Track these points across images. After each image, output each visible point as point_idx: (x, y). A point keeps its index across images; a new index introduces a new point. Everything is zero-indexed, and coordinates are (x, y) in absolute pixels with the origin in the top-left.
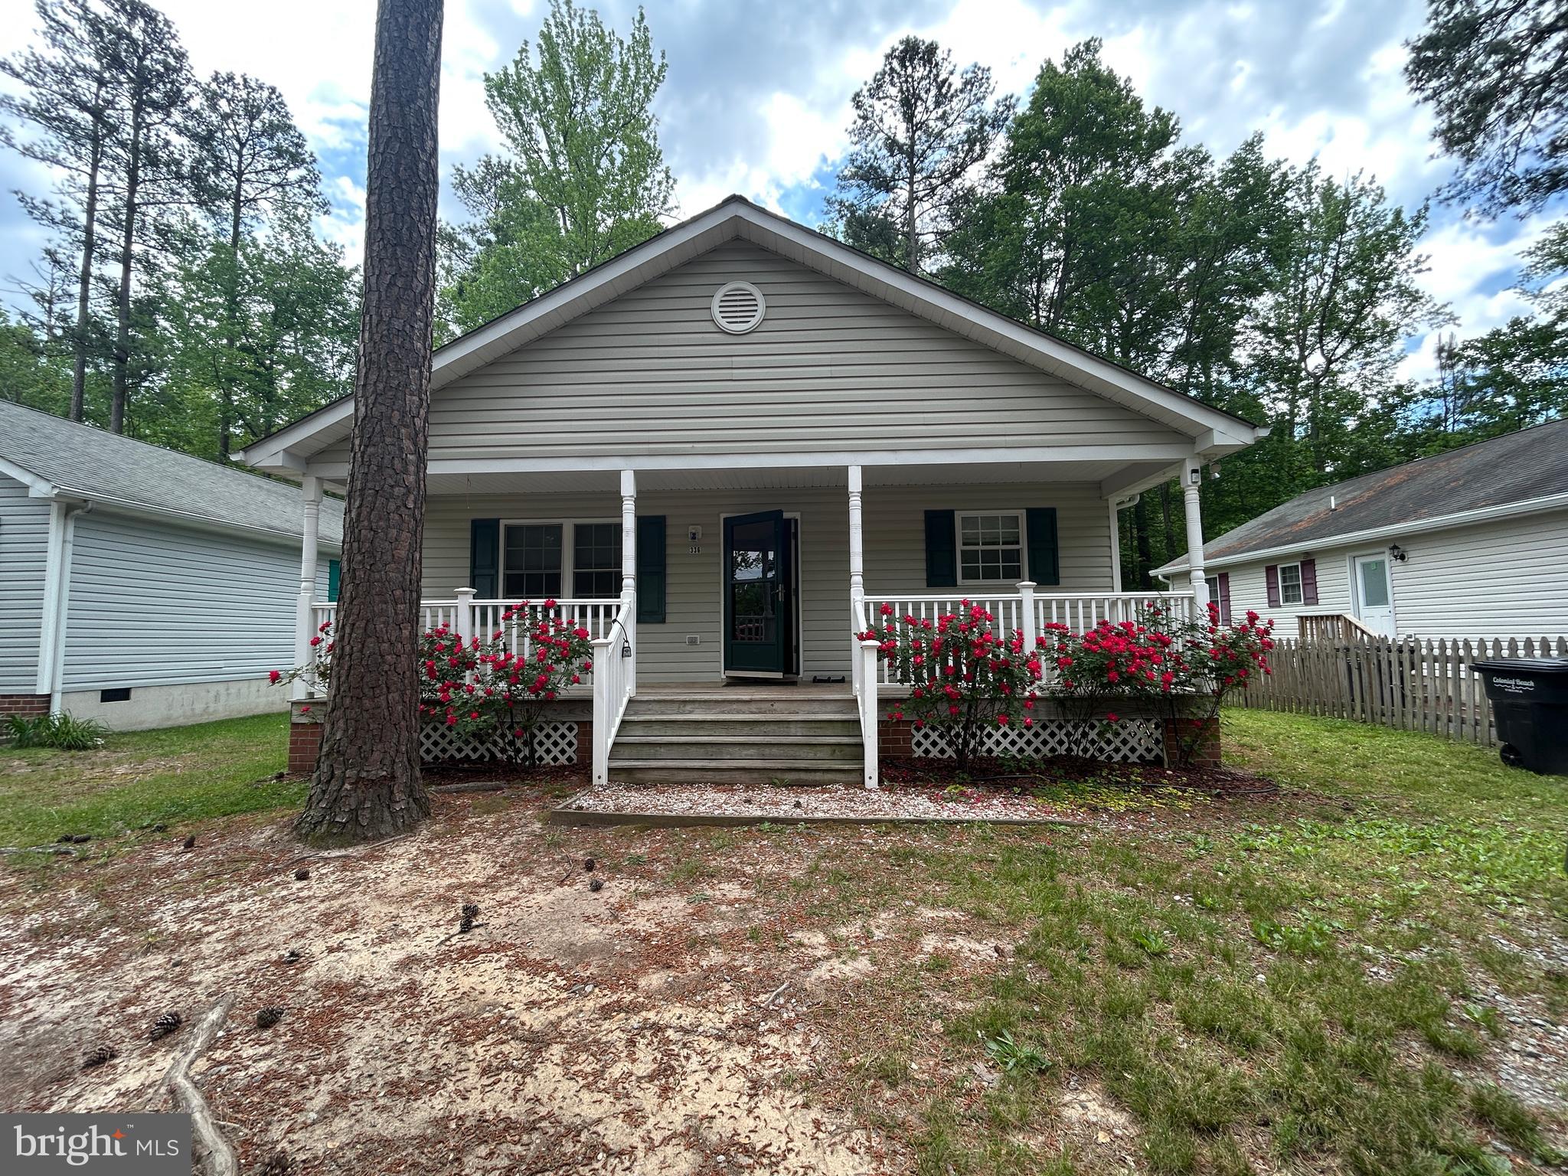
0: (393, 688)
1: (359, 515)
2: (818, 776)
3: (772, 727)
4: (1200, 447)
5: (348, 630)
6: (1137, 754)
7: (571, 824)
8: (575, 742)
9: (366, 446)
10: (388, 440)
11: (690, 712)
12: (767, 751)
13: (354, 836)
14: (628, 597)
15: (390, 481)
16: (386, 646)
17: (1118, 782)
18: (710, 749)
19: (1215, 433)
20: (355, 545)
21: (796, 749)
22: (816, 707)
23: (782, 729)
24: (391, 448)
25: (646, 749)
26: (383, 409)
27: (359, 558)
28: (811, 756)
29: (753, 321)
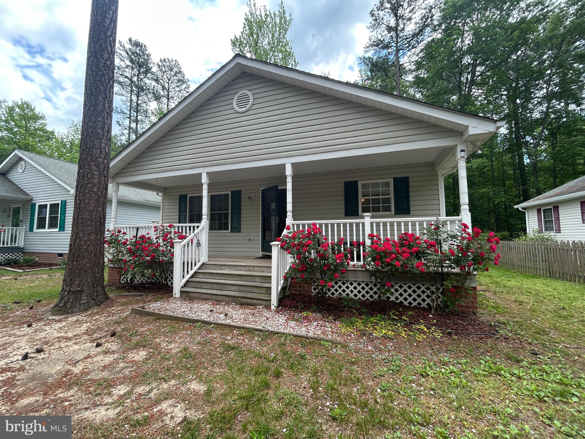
0: (85, 258)
2: (255, 301)
3: (249, 278)
4: (465, 137)
6: (426, 303)
10: (86, 167)
12: (241, 288)
13: (64, 311)
14: (205, 222)
15: (87, 182)
17: (394, 319)
18: (220, 286)
19: (470, 128)
21: (252, 288)
23: (253, 279)
24: (87, 170)
25: (199, 284)
26: (85, 156)
28: (258, 292)
29: (248, 106)
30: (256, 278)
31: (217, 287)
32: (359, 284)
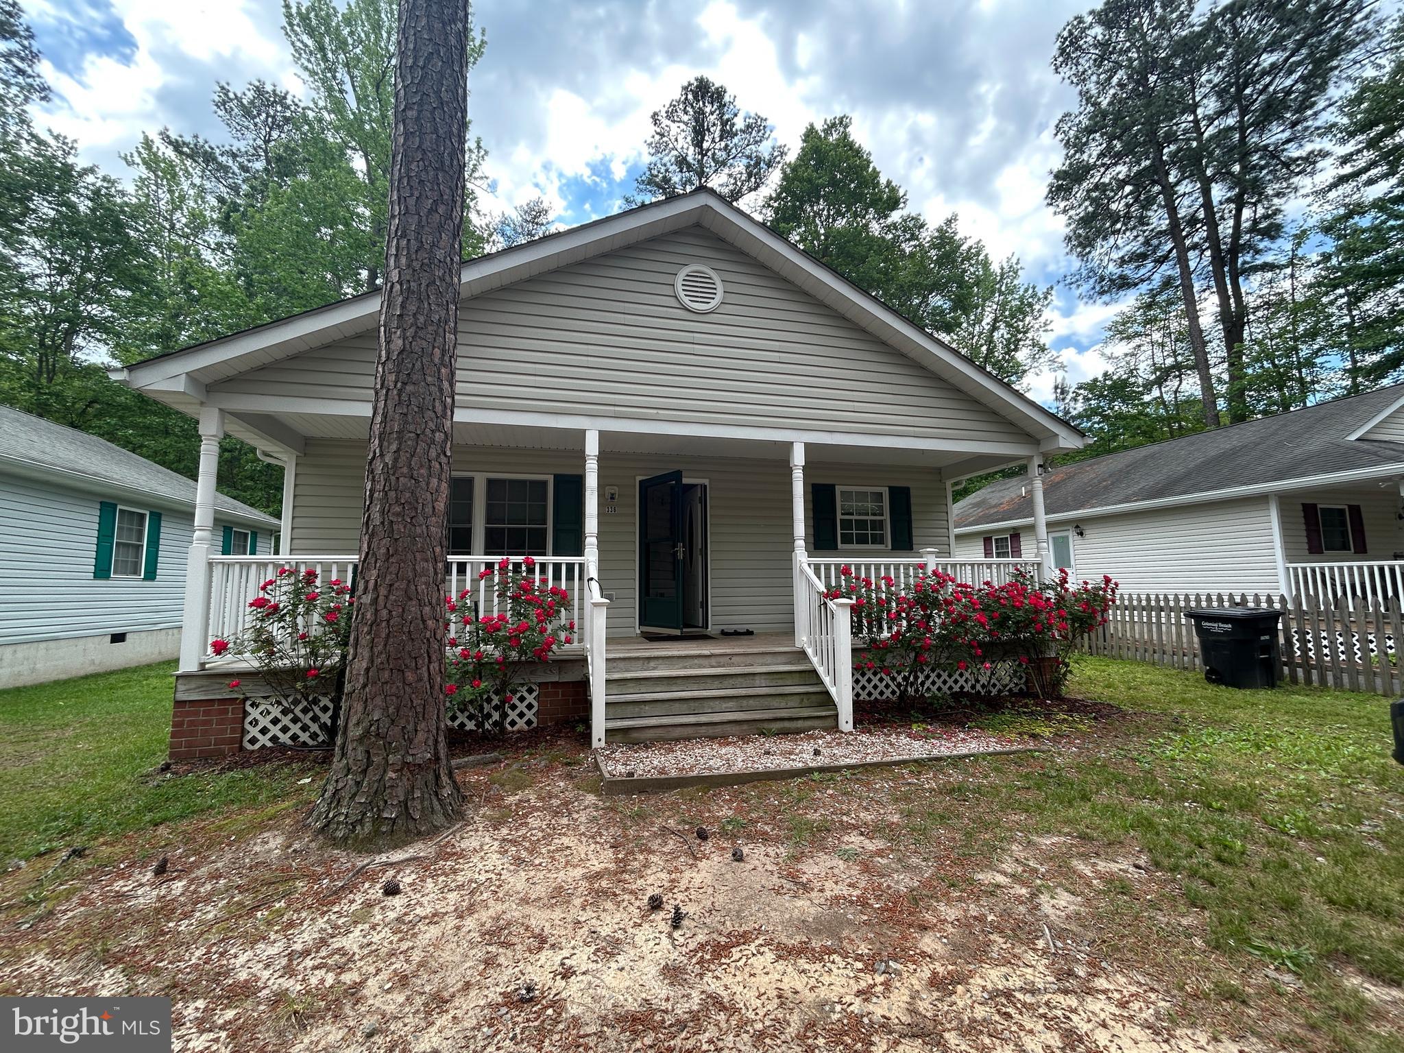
1: (396, 460)
3: (740, 679)
4: (1045, 448)
5: (383, 591)
7: (629, 793)
8: (535, 704)
9: (404, 384)
11: (654, 669)
12: (744, 703)
13: (408, 831)
14: (591, 555)
16: (427, 609)
19: (1060, 438)
20: (392, 494)
21: (769, 699)
22: (769, 659)
23: (749, 681)
25: (630, 708)
26: (424, 344)
27: (398, 509)
28: (783, 705)
29: (713, 303)
30: (757, 677)
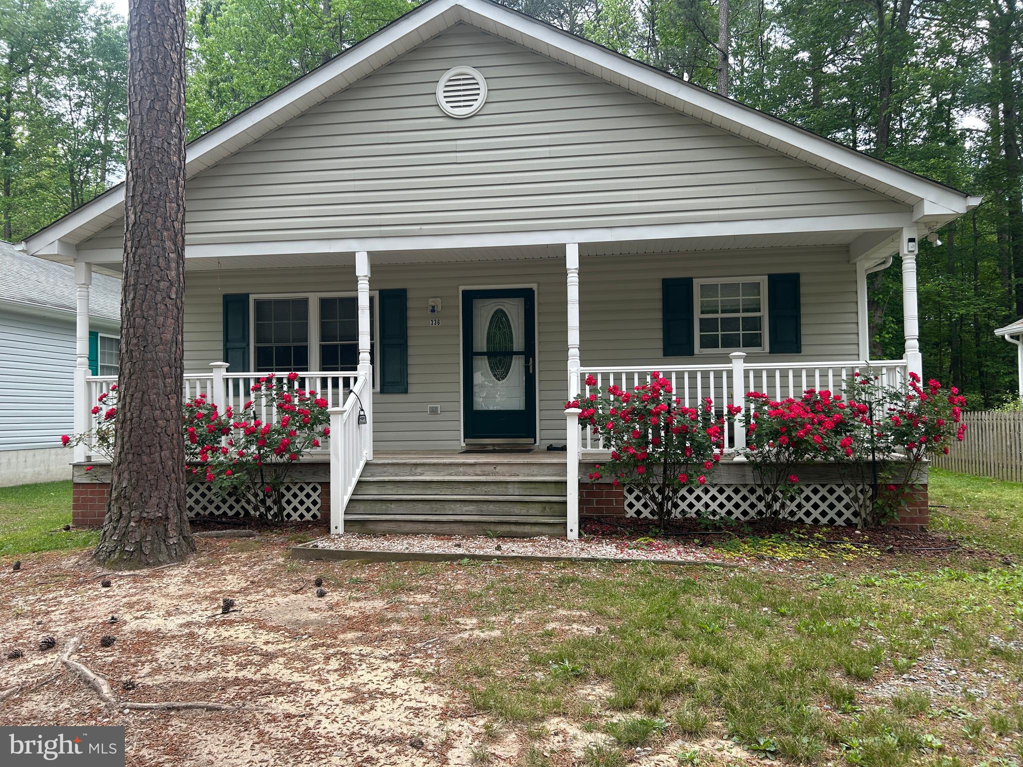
0: (164, 447)
1: (133, 305)
2: (527, 529)
3: (492, 487)
4: (916, 217)
5: (128, 400)
7: (308, 559)
8: (319, 500)
9: (137, 248)
10: (153, 242)
11: (421, 474)
13: (140, 561)
14: (364, 370)
15: (157, 277)
16: (158, 412)
17: (800, 539)
18: (434, 505)
19: (926, 203)
20: (131, 330)
21: (510, 505)
22: (535, 469)
23: (501, 489)
24: (156, 249)
25: (378, 505)
26: (149, 216)
27: (134, 341)
28: (524, 512)
29: (476, 105)
30: (510, 486)
31: (426, 508)
32: (721, 491)
